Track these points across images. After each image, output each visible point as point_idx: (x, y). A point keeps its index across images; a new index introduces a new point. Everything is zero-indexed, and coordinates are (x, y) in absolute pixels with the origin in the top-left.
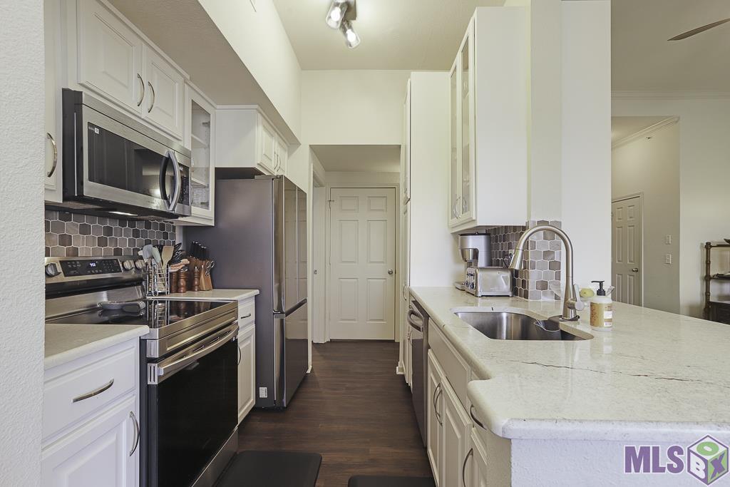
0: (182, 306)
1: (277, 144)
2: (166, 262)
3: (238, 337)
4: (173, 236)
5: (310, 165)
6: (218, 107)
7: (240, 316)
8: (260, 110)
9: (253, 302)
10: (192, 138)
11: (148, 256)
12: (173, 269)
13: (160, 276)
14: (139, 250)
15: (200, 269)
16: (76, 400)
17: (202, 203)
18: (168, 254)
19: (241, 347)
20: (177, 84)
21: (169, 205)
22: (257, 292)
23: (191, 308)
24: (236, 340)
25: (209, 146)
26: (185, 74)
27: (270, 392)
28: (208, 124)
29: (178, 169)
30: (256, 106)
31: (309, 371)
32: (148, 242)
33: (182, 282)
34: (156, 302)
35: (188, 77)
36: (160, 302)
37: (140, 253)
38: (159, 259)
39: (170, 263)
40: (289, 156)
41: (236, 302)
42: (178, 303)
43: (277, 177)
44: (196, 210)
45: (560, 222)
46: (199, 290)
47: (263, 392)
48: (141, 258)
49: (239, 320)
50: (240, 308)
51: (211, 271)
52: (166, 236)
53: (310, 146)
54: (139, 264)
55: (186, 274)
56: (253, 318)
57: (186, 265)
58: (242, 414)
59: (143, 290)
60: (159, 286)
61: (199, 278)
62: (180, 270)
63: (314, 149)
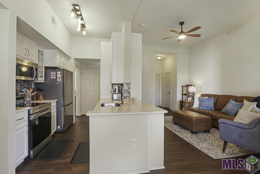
0: (35, 104)
1: (63, 59)
2: (30, 93)
3: (51, 111)
4: (32, 85)
5: (74, 64)
6: (46, 50)
7: (52, 106)
8: (58, 51)
9: (56, 103)
10: (38, 59)
11: (25, 91)
12: (32, 94)
13: (29, 96)
14: (22, 90)
15: (40, 94)
16: (17, 120)
17: (41, 76)
18: (31, 90)
19: (52, 114)
20: (34, 47)
21: (32, 79)
22: (57, 100)
23: (37, 104)
24: (51, 112)
25: (43, 61)
26: (36, 44)
27: (61, 127)
28: (43, 55)
29: (35, 69)
30: (57, 50)
31: (74, 123)
32: (24, 87)
33: (35, 98)
34: (27, 103)
35: (37, 45)
36: (29, 103)
37: (23, 90)
38: (28, 92)
39: (31, 93)
40: (68, 61)
41: (51, 103)
42: (33, 103)
43: (63, 69)
44: (39, 79)
45: (130, 83)
46: (40, 100)
47: (59, 127)
48: (23, 92)
49: (52, 107)
50: (52, 104)
51: (43, 95)
52: (29, 85)
53: (74, 58)
54: (23, 93)
55: (36, 96)
56: (56, 107)
57: (36, 93)
58: (53, 132)
59: (24, 100)
60: (28, 99)
61: (40, 97)
62: (34, 95)
63: (75, 59)
